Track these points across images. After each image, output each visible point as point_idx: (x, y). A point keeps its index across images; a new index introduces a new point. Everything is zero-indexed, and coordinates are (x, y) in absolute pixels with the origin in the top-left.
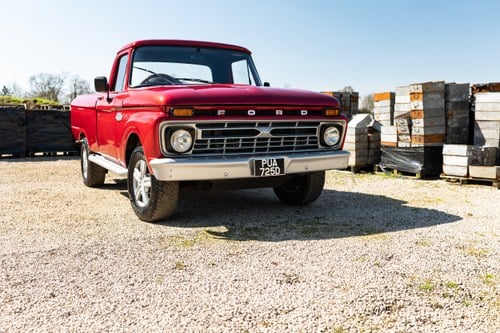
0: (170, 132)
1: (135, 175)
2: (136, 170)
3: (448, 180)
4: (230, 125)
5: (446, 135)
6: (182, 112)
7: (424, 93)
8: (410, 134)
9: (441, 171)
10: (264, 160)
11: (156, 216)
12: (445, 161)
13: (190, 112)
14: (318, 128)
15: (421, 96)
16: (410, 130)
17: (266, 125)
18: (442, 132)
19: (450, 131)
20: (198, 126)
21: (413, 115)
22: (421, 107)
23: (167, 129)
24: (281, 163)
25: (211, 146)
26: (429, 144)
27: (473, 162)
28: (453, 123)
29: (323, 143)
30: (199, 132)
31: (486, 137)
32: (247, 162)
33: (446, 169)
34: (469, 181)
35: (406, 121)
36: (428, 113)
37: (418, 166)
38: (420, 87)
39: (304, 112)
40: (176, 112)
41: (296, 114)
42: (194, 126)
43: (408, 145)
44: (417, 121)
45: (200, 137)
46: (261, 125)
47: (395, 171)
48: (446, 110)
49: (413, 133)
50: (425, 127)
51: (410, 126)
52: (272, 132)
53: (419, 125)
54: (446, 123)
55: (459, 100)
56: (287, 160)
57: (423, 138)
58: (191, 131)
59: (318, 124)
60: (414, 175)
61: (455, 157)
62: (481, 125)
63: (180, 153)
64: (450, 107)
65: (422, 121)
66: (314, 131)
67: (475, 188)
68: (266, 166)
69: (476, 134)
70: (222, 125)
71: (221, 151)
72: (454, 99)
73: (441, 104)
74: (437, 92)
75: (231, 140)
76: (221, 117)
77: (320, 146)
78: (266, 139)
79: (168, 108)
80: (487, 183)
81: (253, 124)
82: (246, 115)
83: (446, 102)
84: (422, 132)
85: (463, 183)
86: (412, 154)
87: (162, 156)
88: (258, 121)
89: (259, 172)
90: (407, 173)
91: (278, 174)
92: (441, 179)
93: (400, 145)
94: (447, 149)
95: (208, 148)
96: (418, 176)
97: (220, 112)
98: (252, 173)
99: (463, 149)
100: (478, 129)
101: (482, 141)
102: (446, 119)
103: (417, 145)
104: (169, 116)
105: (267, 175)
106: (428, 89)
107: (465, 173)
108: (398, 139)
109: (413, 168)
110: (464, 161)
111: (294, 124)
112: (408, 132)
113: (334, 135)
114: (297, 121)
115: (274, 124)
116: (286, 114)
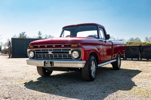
4: (42, 50)
10: (46, 61)
17: (51, 50)
24: (51, 63)
25: (39, 56)
39: (63, 46)
40: (30, 47)
41: (60, 46)
42: (34, 50)
46: (50, 50)
59: (70, 50)
66: (68, 53)
68: (47, 63)
70: (40, 50)
75: (43, 55)
76: (39, 48)
77: (73, 58)
78: (52, 55)
88: (48, 49)
89: (45, 65)
91: (50, 66)
114: (61, 49)
115: (54, 50)
116: (56, 46)
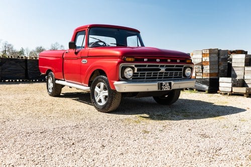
0: (124, 68)
1: (96, 90)
2: (96, 87)
3: (221, 94)
4: (149, 66)
5: (218, 73)
6: (130, 59)
7: (210, 54)
8: (202, 73)
9: (219, 90)
10: (164, 83)
11: (110, 109)
12: (220, 85)
13: (133, 60)
14: (183, 68)
15: (208, 55)
16: (202, 71)
17: (163, 66)
18: (217, 72)
19: (220, 71)
20: (136, 66)
21: (204, 64)
22: (208, 60)
23: (123, 67)
24: (170, 84)
25: (140, 76)
26: (212, 77)
27: (234, 85)
28: (221, 68)
29: (184, 75)
30: (136, 69)
31: (237, 74)
32: (157, 84)
33: (220, 88)
34: (233, 94)
35: (200, 67)
36: (211, 63)
37: (206, 87)
38: (208, 51)
39: (178, 61)
40: (127, 59)
41: (175, 61)
42: (134, 66)
43: (201, 78)
44: (206, 66)
45: (136, 71)
46: (161, 66)
47: (195, 90)
48: (219, 62)
49: (204, 72)
50: (210, 69)
51: (202, 68)
52: (166, 70)
53: (207, 69)
54: (219, 68)
55: (224, 57)
56: (173, 83)
57: (209, 75)
58: (133, 68)
59: (183, 66)
60: (205, 91)
61: (225, 83)
62: (235, 69)
63: (127, 79)
64: (220, 60)
65: (208, 67)
66: (181, 70)
67: (235, 97)
68: (164, 86)
69: (233, 73)
70: (145, 66)
71: (144, 78)
72: (222, 57)
73: (216, 59)
74: (215, 53)
75: (149, 73)
76: (146, 62)
77: (183, 77)
78: (162, 73)
79: (123, 57)
80: (241, 95)
81: (158, 66)
82: (155, 61)
83: (219, 58)
84: (208, 72)
85: (230, 95)
86: (203, 82)
87: (119, 80)
88: (160, 64)
89: (161, 88)
90: (200, 90)
91: (169, 89)
92: (217, 93)
93: (197, 77)
94: (221, 79)
95: (139, 77)
96: (207, 92)
97: (145, 60)
98: (159, 89)
99: (229, 79)
100: (234, 70)
101: (236, 76)
102: (219, 66)
103: (206, 78)
104: (124, 61)
105: (165, 90)
106: (211, 52)
107: (230, 90)
108: (196, 75)
109: (204, 88)
110: (230, 85)
111: (173, 66)
112: (201, 71)
113: (189, 72)
114: (175, 65)
115: (167, 66)
116: (172, 61)
